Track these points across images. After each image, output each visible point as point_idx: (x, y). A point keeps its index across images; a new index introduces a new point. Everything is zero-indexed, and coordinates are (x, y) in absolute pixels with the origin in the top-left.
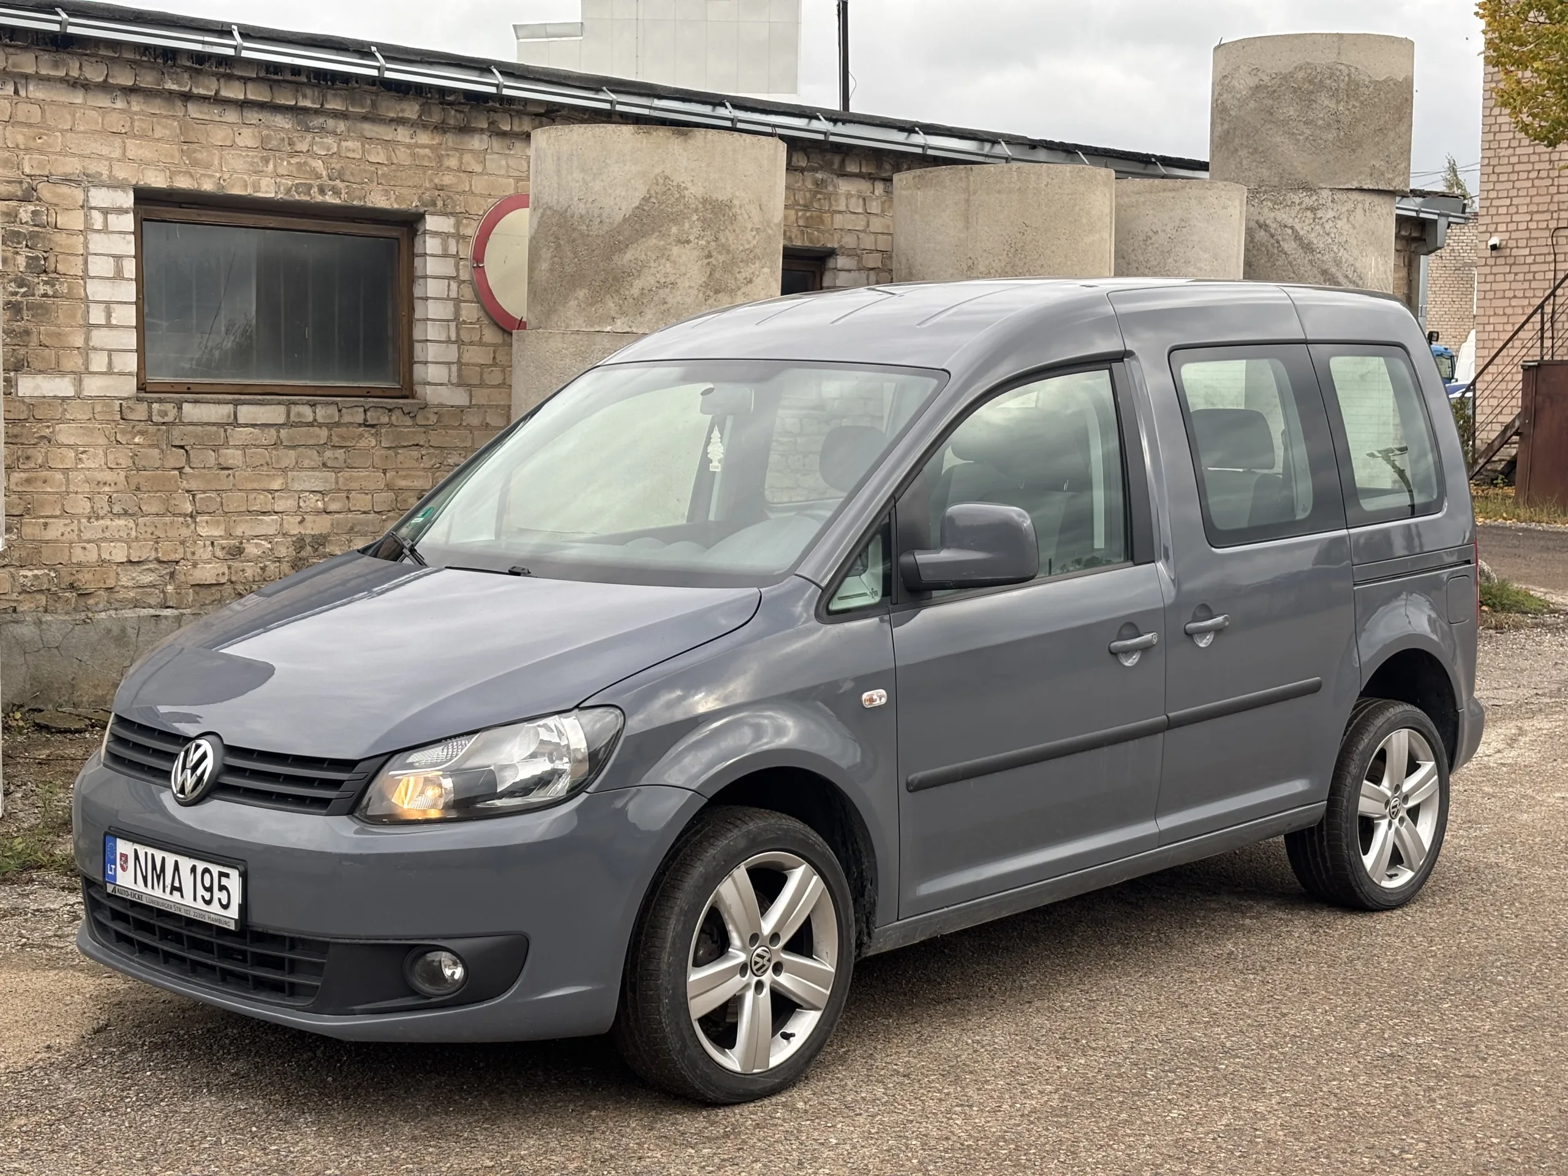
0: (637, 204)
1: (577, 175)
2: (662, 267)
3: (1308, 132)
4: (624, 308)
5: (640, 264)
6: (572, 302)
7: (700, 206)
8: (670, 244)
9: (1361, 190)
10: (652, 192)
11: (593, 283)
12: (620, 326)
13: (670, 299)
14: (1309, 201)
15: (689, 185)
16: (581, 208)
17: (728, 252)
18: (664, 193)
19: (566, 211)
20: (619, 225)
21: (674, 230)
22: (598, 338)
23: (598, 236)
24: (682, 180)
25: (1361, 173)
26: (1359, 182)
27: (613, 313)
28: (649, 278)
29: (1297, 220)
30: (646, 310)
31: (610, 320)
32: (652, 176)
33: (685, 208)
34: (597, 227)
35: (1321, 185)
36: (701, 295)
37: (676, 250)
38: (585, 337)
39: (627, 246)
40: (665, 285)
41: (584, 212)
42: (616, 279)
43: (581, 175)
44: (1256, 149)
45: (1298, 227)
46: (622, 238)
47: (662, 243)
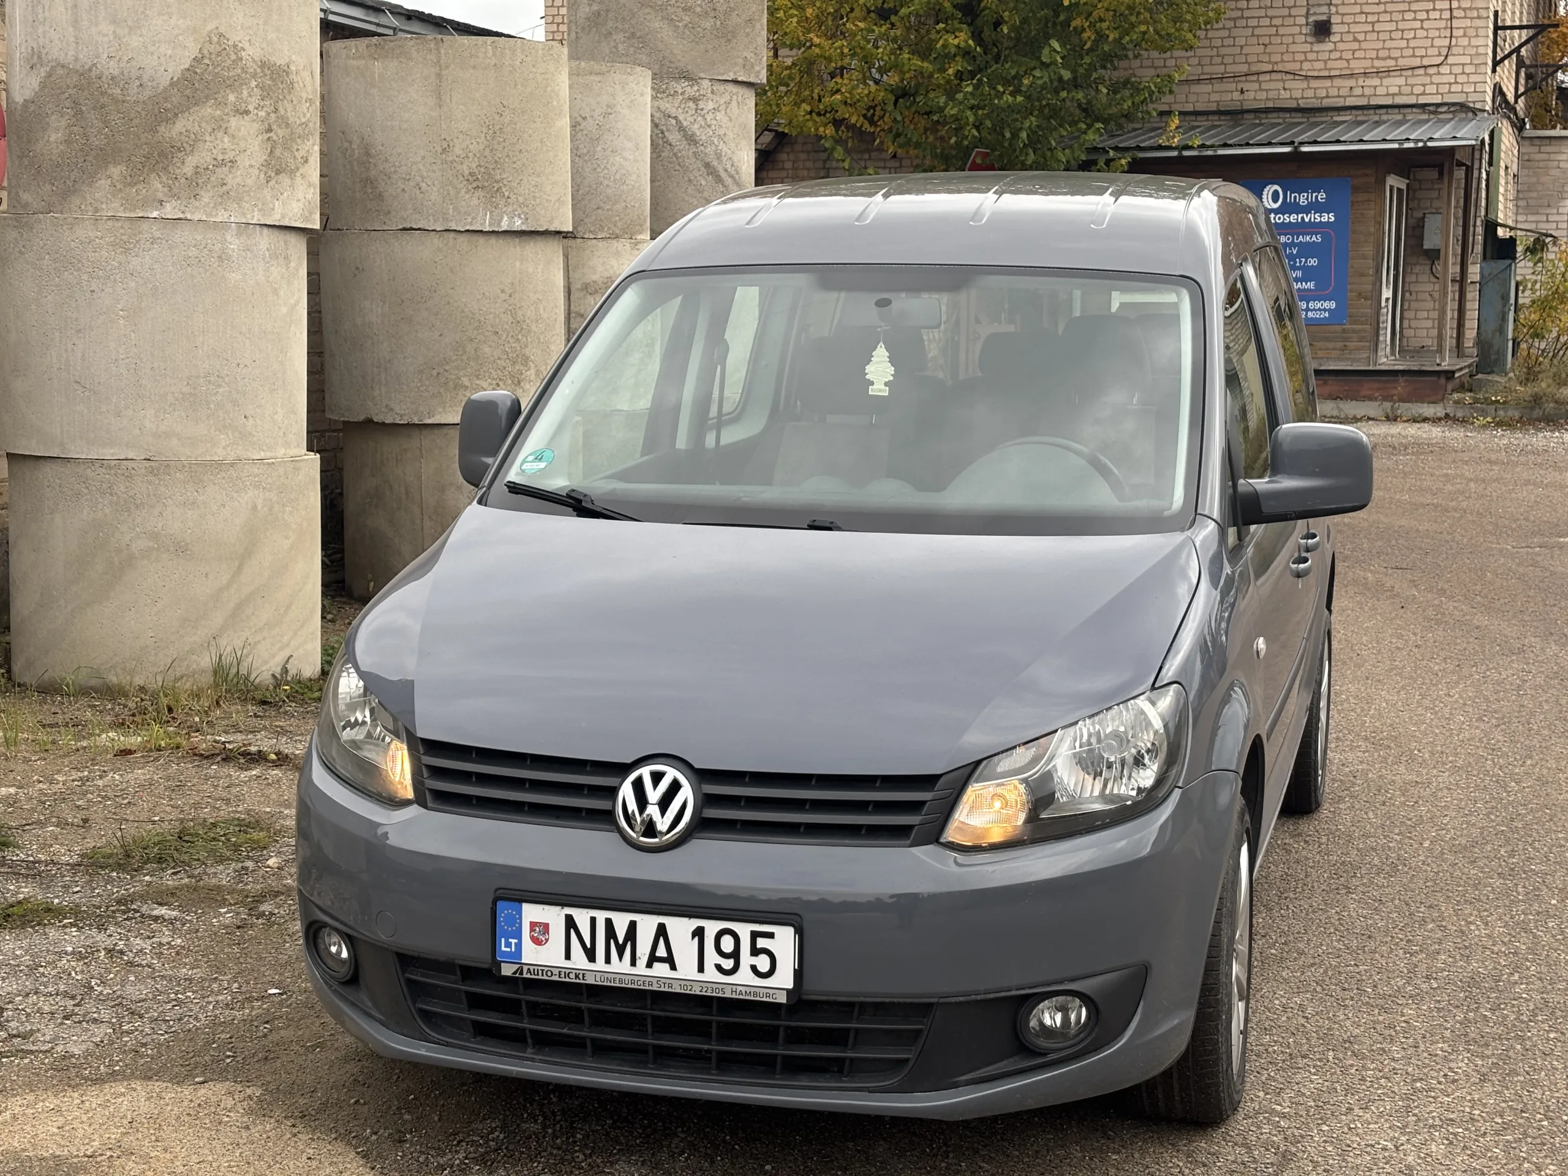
0: (187, 66)
1: (106, 28)
2: (218, 142)
3: (687, 19)
4: (175, 190)
5: (193, 136)
6: (103, 182)
7: (259, 70)
8: (228, 114)
9: (735, 82)
10: (205, 52)
11: (133, 158)
12: (170, 210)
13: (229, 180)
14: (691, 91)
15: (246, 45)
16: (113, 68)
17: (287, 125)
18: (219, 54)
19: (90, 70)
20: (165, 90)
21: (232, 98)
22: (145, 226)
23: (136, 102)
24: (238, 39)
25: (736, 64)
26: (735, 73)
27: (160, 195)
28: (204, 154)
29: (680, 110)
30: (202, 193)
31: (156, 204)
32: (205, 33)
33: (243, 72)
34: (136, 91)
35: (702, 75)
36: (262, 176)
37: (234, 122)
38: (127, 224)
39: (176, 115)
40: (223, 163)
41: (116, 73)
42: (162, 154)
43: (112, 28)
44: (633, 34)
45: (681, 118)
46: (169, 106)
47: (218, 112)
